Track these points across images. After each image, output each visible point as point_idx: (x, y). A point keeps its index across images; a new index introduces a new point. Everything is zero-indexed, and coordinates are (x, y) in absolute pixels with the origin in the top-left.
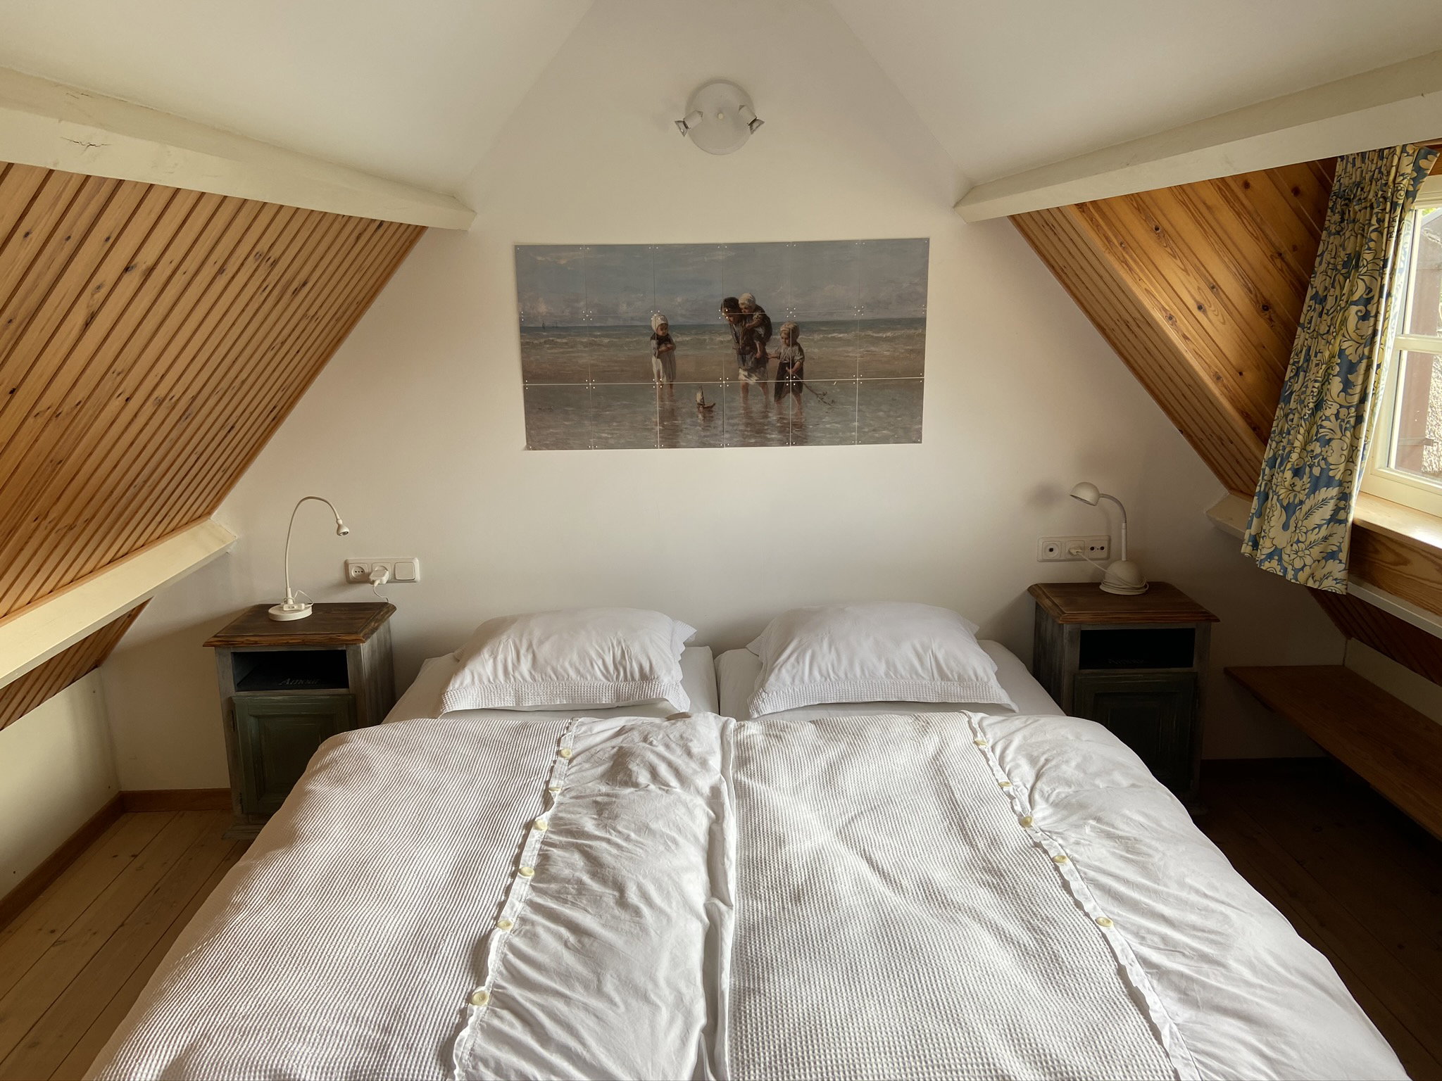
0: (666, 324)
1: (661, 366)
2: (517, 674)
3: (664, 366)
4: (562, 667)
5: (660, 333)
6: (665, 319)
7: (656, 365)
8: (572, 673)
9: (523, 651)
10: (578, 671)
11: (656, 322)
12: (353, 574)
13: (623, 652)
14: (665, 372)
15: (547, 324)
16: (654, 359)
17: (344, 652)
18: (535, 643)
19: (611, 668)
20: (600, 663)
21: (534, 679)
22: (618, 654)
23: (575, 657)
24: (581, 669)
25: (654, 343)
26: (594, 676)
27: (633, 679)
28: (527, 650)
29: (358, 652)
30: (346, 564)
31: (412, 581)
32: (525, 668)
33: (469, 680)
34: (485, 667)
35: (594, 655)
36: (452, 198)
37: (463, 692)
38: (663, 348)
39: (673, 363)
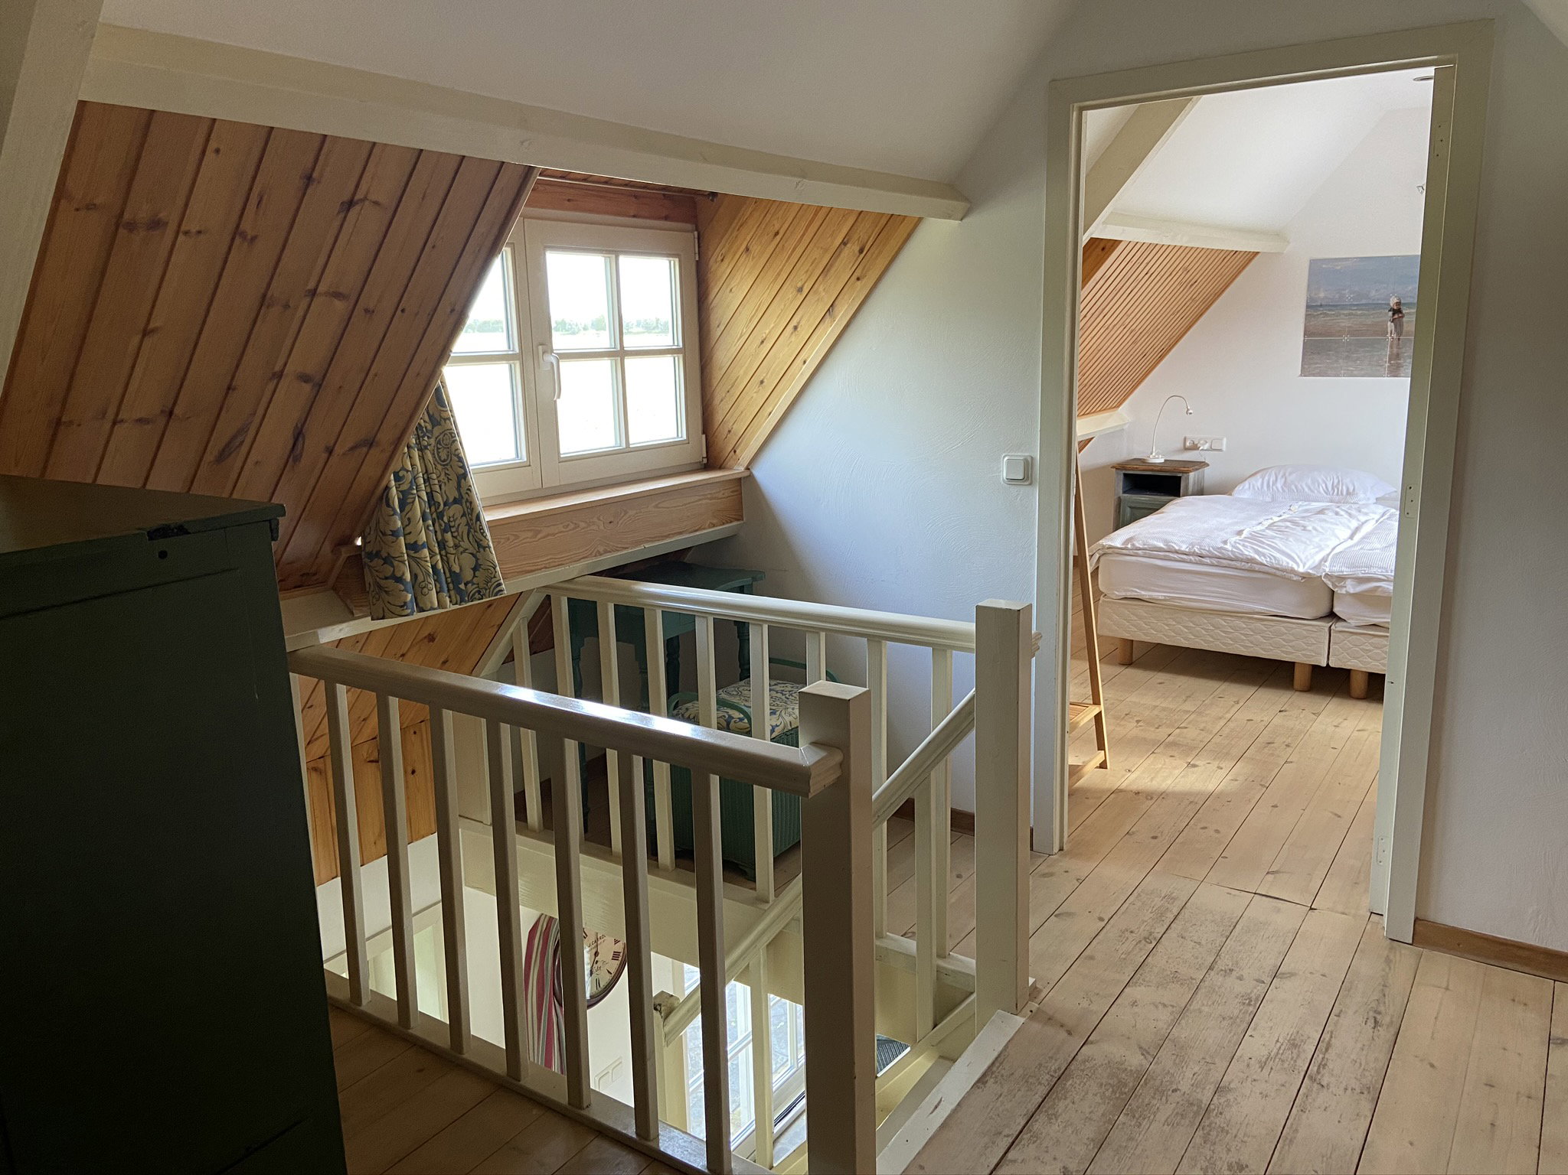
0: (1400, 302)
1: (1393, 328)
2: (1274, 487)
3: (1396, 327)
4: (1301, 486)
5: (1395, 308)
6: (1399, 299)
7: (1391, 326)
8: (1306, 489)
9: (1279, 477)
10: (1310, 489)
11: (1393, 301)
12: (1188, 444)
13: (1339, 481)
14: (1396, 331)
15: (1323, 303)
16: (1389, 323)
17: (1180, 477)
18: (1287, 474)
19: (1330, 489)
20: (1324, 485)
21: (1284, 491)
22: (1336, 481)
23: (1309, 481)
24: (1312, 487)
25: (1391, 313)
26: (1319, 492)
27: (1342, 494)
28: (1282, 477)
29: (1188, 478)
30: (1185, 439)
31: (1220, 450)
32: (1279, 485)
33: (1247, 486)
34: (1257, 482)
35: (1320, 481)
36: (1278, 235)
37: (1243, 492)
38: (1396, 316)
39: (1401, 326)
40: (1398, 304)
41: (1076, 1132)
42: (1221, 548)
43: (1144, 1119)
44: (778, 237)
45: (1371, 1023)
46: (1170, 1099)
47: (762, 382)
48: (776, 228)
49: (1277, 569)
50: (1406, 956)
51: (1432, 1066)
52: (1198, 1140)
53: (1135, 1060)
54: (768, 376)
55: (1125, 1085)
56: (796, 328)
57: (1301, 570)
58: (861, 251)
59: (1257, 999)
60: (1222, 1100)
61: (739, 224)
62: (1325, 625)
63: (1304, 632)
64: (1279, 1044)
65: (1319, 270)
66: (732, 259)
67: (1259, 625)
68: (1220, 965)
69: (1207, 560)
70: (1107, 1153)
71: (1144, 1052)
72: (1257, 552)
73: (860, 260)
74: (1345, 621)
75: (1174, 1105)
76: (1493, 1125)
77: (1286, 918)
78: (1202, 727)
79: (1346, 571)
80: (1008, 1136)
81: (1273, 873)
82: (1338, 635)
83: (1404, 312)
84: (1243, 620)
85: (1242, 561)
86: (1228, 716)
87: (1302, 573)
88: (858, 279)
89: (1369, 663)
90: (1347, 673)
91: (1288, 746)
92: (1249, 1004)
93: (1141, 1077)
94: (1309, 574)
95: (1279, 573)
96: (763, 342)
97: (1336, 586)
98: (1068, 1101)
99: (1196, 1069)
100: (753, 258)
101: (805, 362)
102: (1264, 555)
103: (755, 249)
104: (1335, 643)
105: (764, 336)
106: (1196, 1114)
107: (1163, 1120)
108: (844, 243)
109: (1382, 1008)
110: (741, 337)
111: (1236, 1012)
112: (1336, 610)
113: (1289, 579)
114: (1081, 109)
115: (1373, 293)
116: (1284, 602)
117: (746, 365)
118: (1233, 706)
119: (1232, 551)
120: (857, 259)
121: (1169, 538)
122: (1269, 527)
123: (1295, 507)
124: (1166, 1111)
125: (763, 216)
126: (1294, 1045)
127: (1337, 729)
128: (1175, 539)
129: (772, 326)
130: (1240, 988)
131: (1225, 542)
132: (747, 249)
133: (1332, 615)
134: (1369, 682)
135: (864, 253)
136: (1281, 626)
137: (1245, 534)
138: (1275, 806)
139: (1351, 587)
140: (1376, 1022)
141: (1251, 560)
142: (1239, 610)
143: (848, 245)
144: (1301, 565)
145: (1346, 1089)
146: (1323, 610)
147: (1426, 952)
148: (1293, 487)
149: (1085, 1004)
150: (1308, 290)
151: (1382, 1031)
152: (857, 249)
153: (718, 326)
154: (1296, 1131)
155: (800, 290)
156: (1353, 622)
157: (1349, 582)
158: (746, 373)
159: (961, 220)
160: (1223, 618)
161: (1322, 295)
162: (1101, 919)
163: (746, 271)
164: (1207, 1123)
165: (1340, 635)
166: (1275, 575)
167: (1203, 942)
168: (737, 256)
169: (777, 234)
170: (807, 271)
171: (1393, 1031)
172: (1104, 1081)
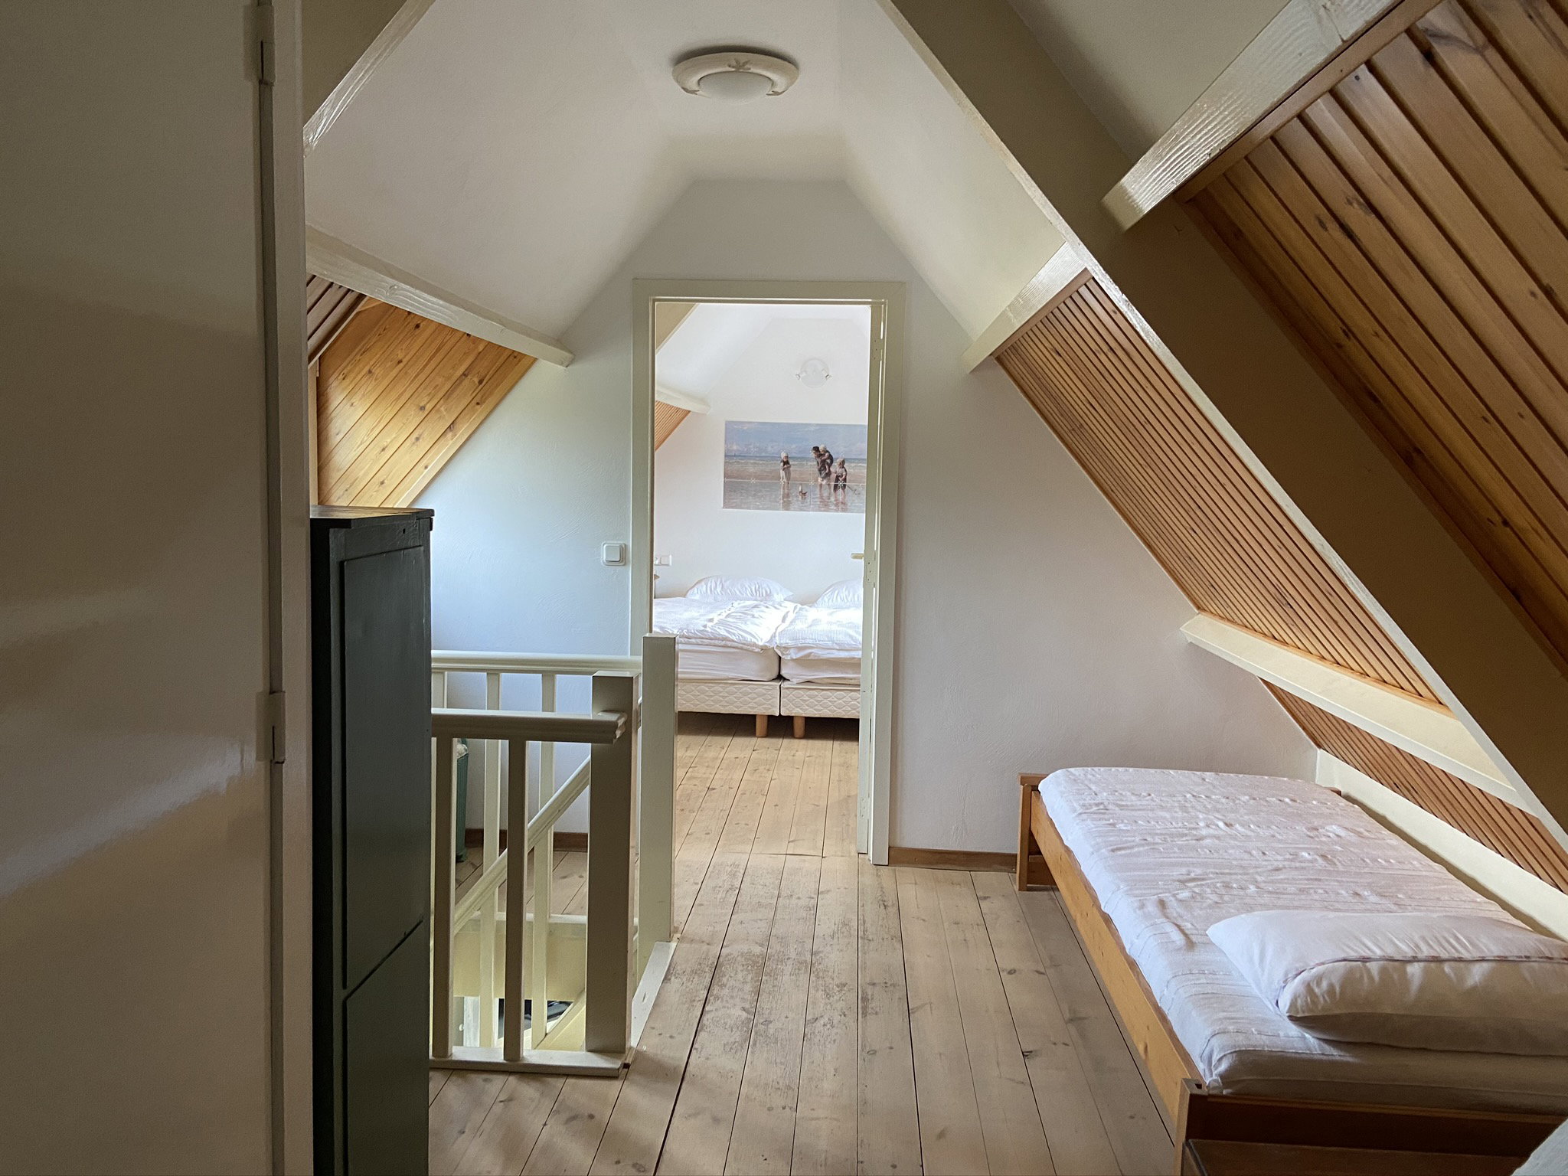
1: (784, 474)
2: (715, 591)
3: (786, 474)
4: (734, 590)
5: (785, 460)
6: (787, 454)
7: (782, 473)
8: (738, 592)
9: (718, 583)
10: (740, 592)
11: (783, 455)
13: (759, 586)
14: (786, 477)
15: (736, 454)
16: (781, 471)
18: (723, 582)
22: (757, 587)
23: (739, 587)
24: (742, 591)
25: (782, 464)
27: (764, 595)
28: (720, 584)
31: (668, 565)
32: (719, 589)
33: (696, 591)
34: (703, 587)
35: (747, 586)
36: (703, 401)
37: (695, 595)
38: (785, 466)
39: (789, 473)
40: (787, 457)
41: (742, 990)
42: (703, 630)
43: (777, 975)
44: (401, 365)
45: (882, 907)
46: (788, 963)
47: (382, 483)
48: (400, 357)
49: (744, 644)
50: (886, 872)
51: (924, 920)
52: (813, 978)
53: (757, 950)
54: (389, 478)
55: (758, 962)
56: (417, 439)
57: (761, 643)
58: (480, 382)
59: (813, 907)
60: (818, 957)
61: (363, 350)
62: (777, 684)
63: (763, 691)
64: (836, 926)
65: (733, 430)
66: (355, 378)
67: (732, 688)
68: (783, 893)
69: (693, 640)
70: (763, 997)
71: (761, 945)
72: (729, 632)
73: (478, 390)
74: (789, 680)
75: (791, 966)
76: (965, 940)
77: (811, 864)
78: (707, 764)
79: (790, 643)
80: (700, 1001)
81: (792, 841)
82: (787, 691)
83: (791, 463)
84: (721, 685)
85: (718, 639)
86: (721, 756)
87: (761, 646)
88: (478, 404)
89: (807, 710)
90: (790, 719)
91: (768, 770)
92: (810, 910)
93: (765, 958)
94: (766, 646)
95: (745, 647)
96: (384, 449)
97: (783, 654)
98: (727, 976)
99: (795, 946)
100: (376, 380)
101: (426, 467)
102: (734, 634)
103: (377, 371)
104: (784, 698)
105: (385, 444)
106: (806, 967)
107: (789, 973)
108: (465, 375)
109: (885, 899)
110: (361, 444)
111: (804, 915)
112: (783, 673)
113: (752, 651)
114: (654, 301)
115: (769, 449)
116: (751, 668)
117: (366, 468)
118: (721, 751)
119: (711, 632)
120: (477, 388)
121: (664, 625)
122: (728, 616)
123: (736, 604)
124: (788, 969)
125: (386, 347)
126: (845, 925)
127: (794, 757)
128: (668, 626)
129: (394, 436)
130: (803, 902)
131: (705, 626)
132: (370, 372)
133: (780, 677)
134: (806, 724)
135: (483, 384)
136: (747, 688)
137: (715, 621)
138: (776, 805)
139: (794, 654)
140: (885, 906)
141: (725, 639)
142: (718, 678)
143: (469, 377)
144: (760, 640)
145: (883, 939)
146: (775, 675)
147: (897, 868)
148: (728, 591)
149: (710, 929)
150: (725, 443)
151: (890, 909)
152: (476, 380)
153: (337, 434)
154: (865, 963)
155: (422, 408)
156: (795, 681)
157: (792, 651)
158: (366, 474)
159: (567, 367)
160: (707, 685)
161: (735, 447)
162: (697, 884)
163: (368, 390)
164: (815, 969)
165: (788, 692)
166: (742, 649)
167: (767, 884)
168: (360, 376)
169: (400, 362)
170: (430, 393)
171: (896, 908)
172: (744, 963)
